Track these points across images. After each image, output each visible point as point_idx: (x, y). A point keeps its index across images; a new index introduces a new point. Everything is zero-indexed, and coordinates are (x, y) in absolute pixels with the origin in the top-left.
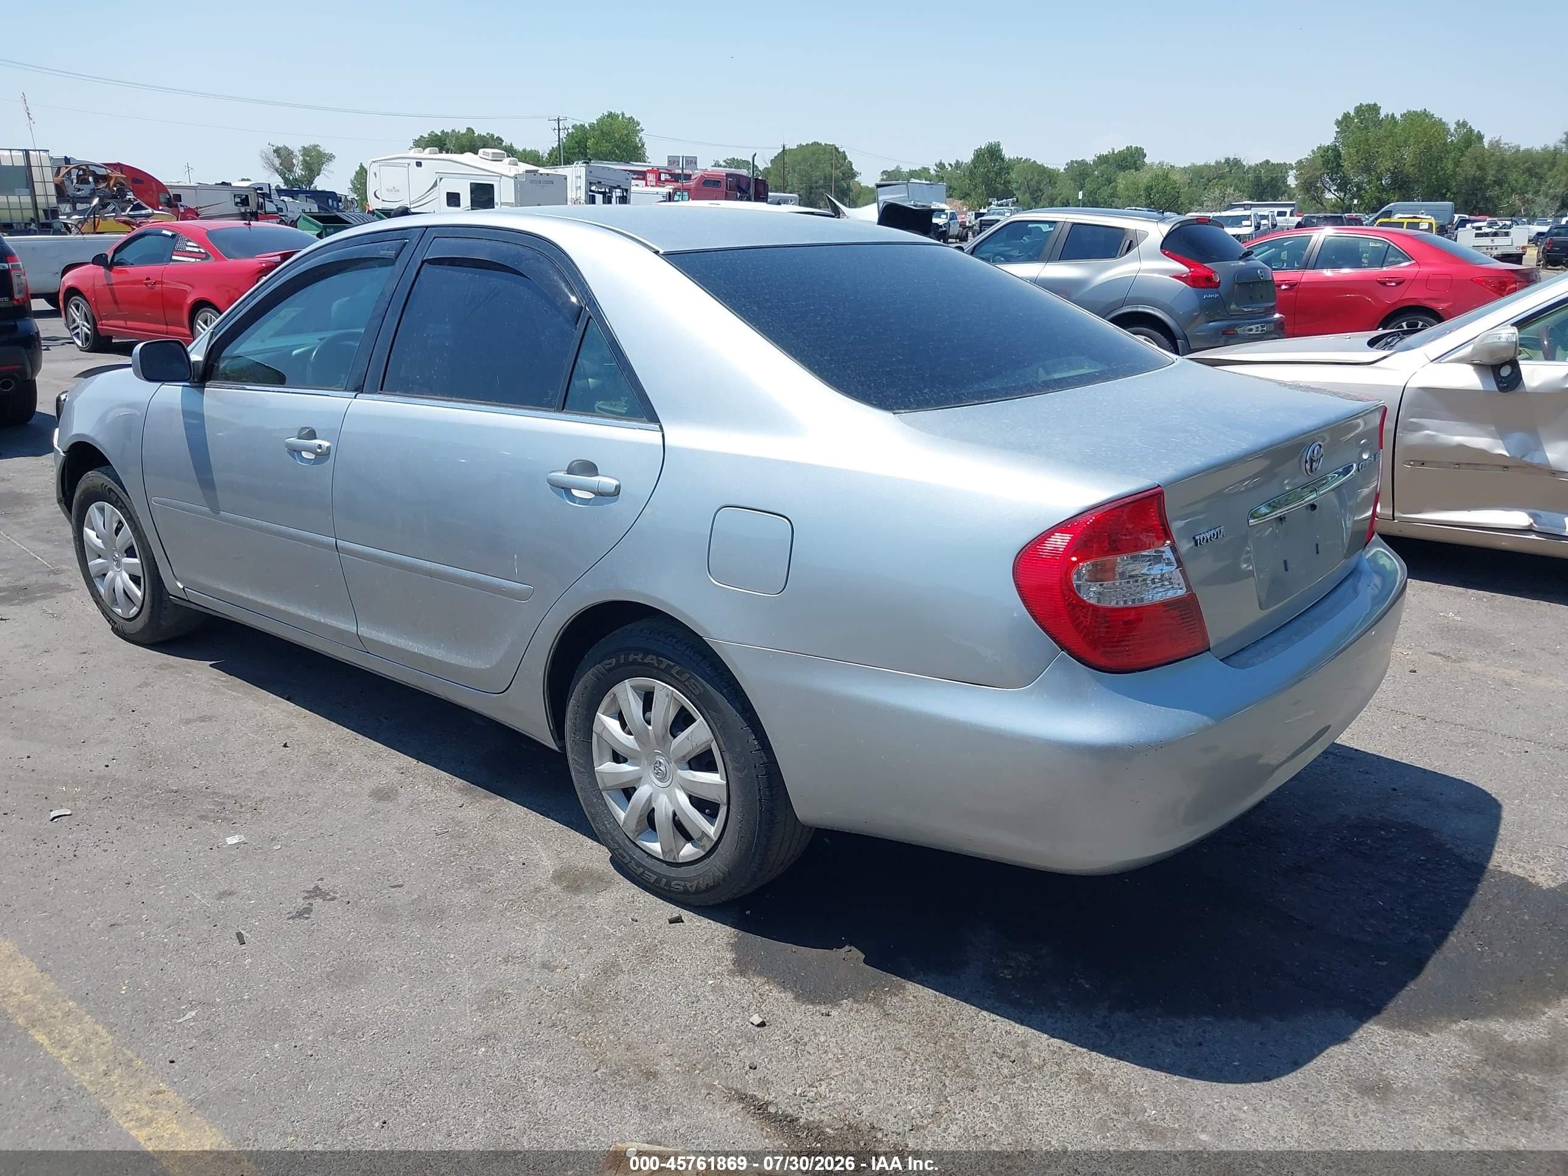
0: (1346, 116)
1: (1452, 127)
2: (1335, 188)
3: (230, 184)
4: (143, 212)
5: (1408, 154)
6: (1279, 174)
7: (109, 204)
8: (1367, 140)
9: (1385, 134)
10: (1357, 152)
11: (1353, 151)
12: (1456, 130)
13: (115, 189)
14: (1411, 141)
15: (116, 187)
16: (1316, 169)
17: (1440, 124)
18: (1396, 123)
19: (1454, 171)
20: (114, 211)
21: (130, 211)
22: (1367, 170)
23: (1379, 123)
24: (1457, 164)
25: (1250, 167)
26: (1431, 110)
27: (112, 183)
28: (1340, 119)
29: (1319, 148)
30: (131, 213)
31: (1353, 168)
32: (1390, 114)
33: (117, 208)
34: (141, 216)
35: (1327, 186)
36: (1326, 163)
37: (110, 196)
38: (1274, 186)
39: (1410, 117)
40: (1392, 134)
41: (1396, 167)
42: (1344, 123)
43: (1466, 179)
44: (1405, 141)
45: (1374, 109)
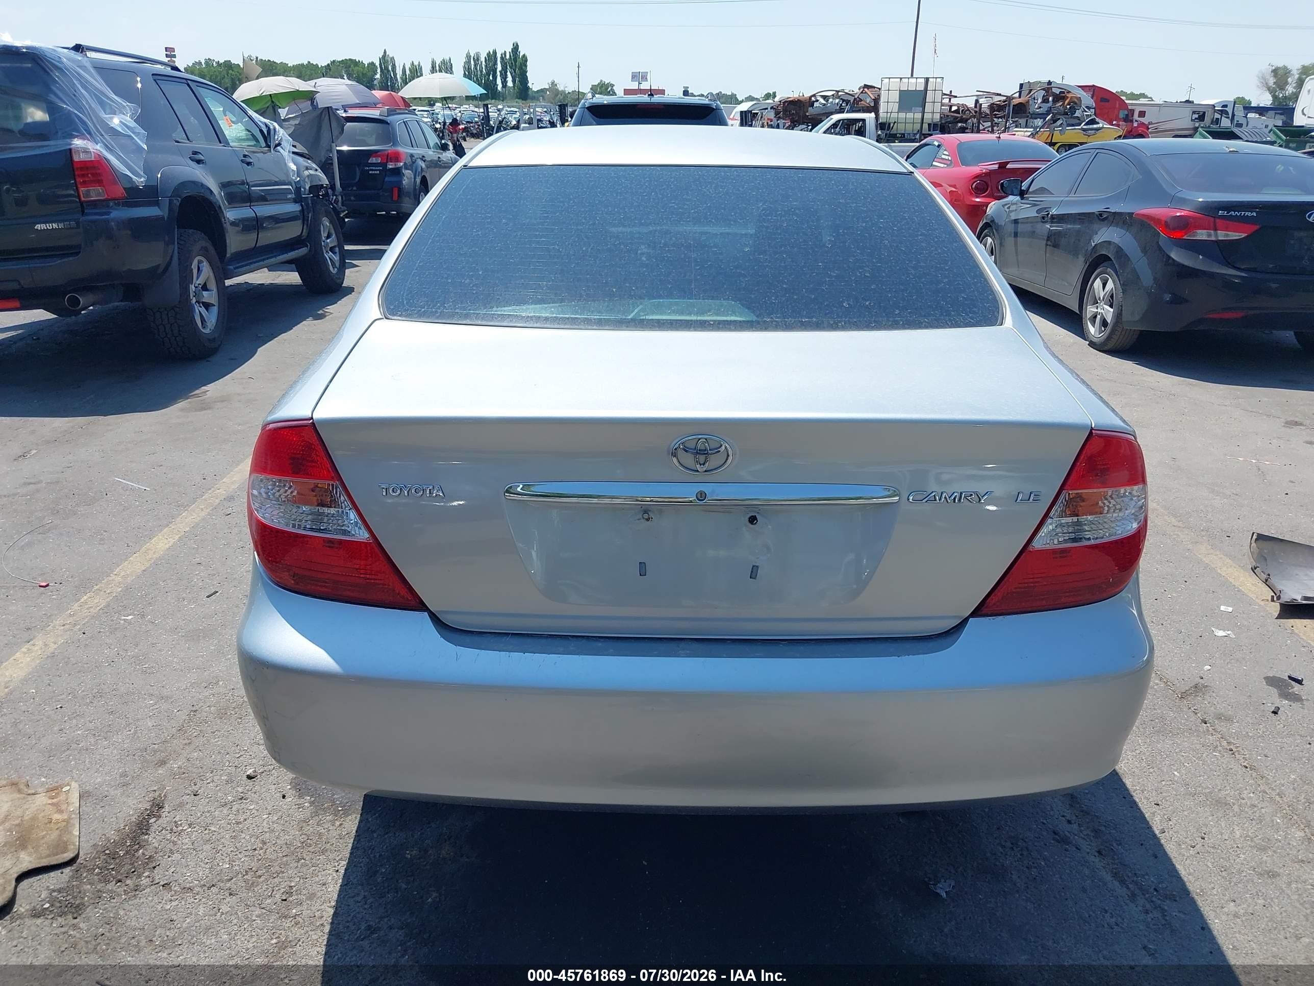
3: (1193, 102)
4: (1095, 126)
7: (1059, 119)
13: (1068, 107)
15: (1069, 105)
20: (1061, 125)
21: (1084, 125)
27: (1067, 102)
30: (1085, 127)
33: (1065, 123)
34: (1092, 129)
37: (1063, 113)
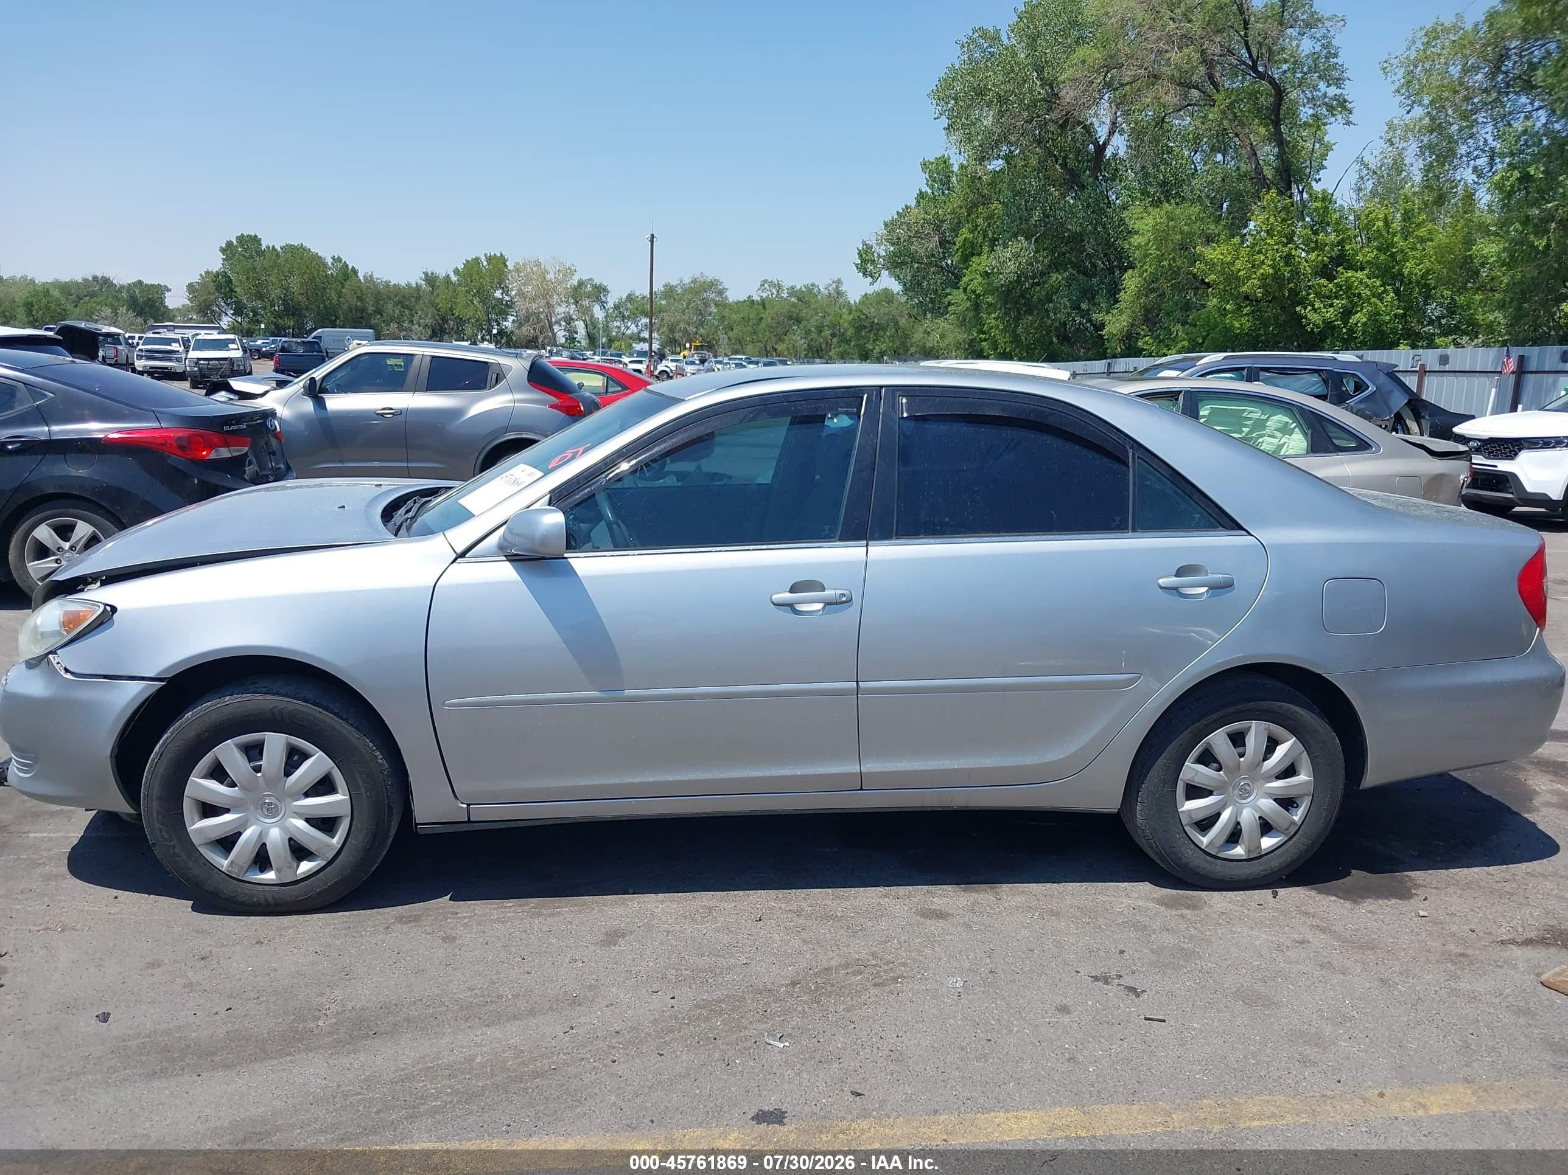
0: (229, 244)
1: (330, 261)
2: (232, 312)
5: (295, 284)
6: (156, 295)
8: (255, 268)
9: (271, 264)
10: (247, 279)
11: (243, 278)
12: (332, 264)
14: (296, 272)
16: (209, 293)
17: (316, 259)
18: (278, 255)
19: (338, 301)
22: (260, 296)
23: (261, 253)
24: (340, 295)
25: (122, 287)
26: (307, 245)
28: (224, 246)
29: (207, 273)
31: (246, 294)
32: (271, 246)
35: (223, 309)
36: (219, 288)
38: (152, 307)
39: (289, 249)
40: (276, 265)
41: (286, 295)
42: (228, 250)
43: (350, 307)
44: (291, 272)
45: (255, 240)
